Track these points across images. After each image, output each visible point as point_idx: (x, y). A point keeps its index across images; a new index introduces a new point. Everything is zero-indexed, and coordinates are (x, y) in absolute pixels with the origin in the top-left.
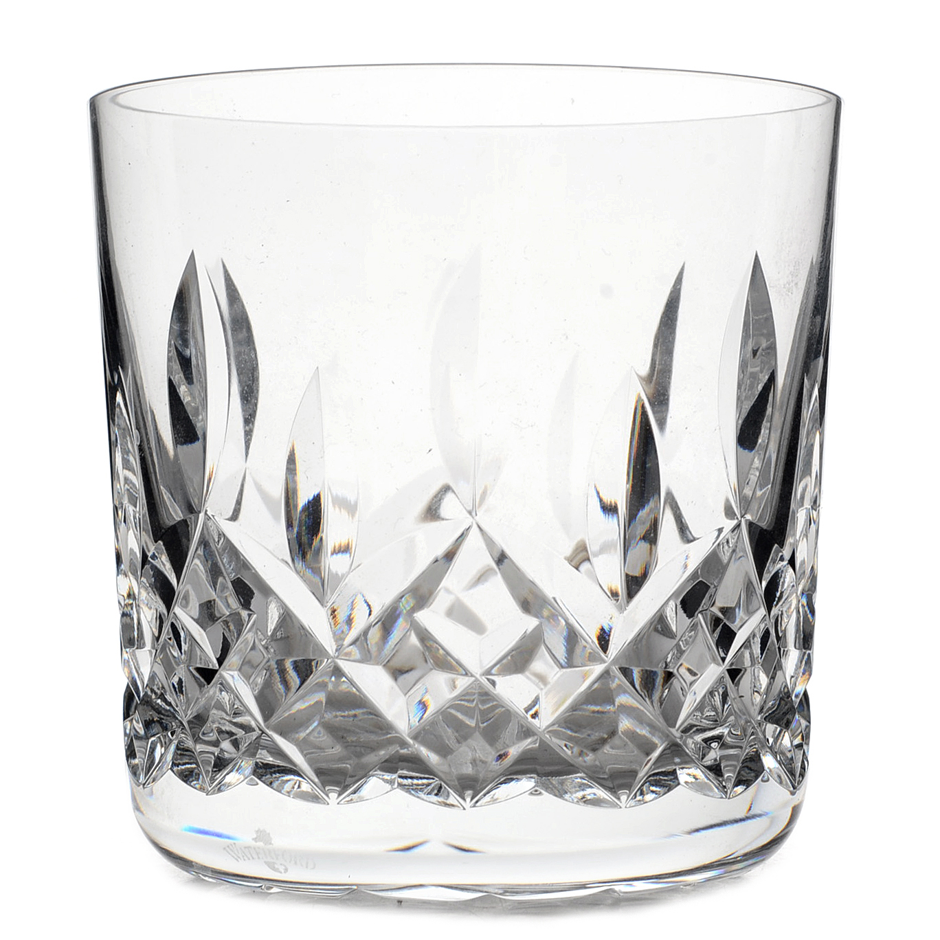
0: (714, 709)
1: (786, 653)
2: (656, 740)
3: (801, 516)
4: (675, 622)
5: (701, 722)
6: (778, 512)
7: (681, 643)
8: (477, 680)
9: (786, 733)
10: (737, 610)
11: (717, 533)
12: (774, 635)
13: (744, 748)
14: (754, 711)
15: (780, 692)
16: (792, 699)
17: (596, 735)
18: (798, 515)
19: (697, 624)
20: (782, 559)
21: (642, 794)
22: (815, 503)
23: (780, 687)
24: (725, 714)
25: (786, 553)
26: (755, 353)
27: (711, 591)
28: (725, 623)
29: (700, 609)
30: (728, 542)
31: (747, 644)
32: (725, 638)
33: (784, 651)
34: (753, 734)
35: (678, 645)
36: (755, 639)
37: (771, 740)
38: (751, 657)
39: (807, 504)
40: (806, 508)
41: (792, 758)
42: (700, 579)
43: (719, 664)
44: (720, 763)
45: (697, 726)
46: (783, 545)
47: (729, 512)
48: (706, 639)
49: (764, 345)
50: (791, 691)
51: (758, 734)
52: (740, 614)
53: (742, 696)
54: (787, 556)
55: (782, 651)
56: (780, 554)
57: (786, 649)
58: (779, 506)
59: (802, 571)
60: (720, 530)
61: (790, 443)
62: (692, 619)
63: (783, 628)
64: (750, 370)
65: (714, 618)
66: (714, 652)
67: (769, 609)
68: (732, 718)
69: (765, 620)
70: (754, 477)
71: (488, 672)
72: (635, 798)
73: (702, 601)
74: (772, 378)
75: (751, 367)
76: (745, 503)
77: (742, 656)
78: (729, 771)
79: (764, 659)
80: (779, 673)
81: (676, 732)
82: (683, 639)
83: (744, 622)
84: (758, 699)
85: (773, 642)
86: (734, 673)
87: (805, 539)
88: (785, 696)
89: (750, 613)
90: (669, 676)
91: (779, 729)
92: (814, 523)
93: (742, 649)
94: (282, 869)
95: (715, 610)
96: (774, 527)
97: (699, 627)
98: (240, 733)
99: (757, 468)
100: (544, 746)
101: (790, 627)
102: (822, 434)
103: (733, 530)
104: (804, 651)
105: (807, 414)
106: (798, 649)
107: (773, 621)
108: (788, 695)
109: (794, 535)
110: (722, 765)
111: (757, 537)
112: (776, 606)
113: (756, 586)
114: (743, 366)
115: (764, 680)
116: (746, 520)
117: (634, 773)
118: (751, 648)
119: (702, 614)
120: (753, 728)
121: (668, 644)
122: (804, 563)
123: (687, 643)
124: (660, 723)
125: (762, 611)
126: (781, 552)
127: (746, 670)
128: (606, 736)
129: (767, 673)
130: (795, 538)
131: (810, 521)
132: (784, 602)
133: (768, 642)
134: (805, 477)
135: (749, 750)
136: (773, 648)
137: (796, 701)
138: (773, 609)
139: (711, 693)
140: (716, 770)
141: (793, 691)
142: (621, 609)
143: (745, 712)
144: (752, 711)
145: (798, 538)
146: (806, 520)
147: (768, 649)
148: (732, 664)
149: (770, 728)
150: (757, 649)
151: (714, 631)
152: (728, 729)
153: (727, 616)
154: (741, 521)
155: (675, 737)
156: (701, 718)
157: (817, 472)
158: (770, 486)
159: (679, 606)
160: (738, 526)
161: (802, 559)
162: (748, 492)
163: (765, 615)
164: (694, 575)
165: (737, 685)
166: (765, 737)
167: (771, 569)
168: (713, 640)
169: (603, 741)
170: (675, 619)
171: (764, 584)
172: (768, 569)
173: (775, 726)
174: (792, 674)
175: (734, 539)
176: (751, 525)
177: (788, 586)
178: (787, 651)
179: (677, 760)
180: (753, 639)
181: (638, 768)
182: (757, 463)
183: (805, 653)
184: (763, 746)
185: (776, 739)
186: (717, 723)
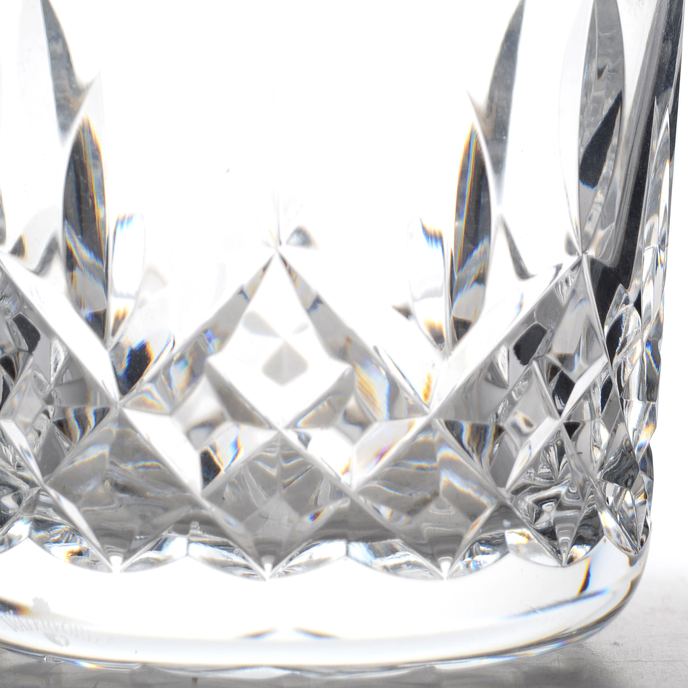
0: (551, 466)
1: (628, 405)
2: (484, 500)
3: (648, 256)
4: (506, 369)
5: (534, 480)
6: (623, 248)
7: (513, 394)
8: (280, 433)
9: (628, 492)
10: (576, 357)
11: (554, 271)
12: (617, 384)
13: (582, 508)
14: (594, 468)
15: (622, 447)
16: (634, 453)
17: (418, 496)
18: (644, 254)
19: (531, 372)
20: (627, 302)
21: (471, 555)
22: (663, 242)
23: (621, 440)
24: (561, 472)
25: (632, 295)
26: (600, 73)
27: (548, 335)
28: (562, 372)
29: (536, 355)
30: (567, 281)
31: (587, 395)
32: (564, 388)
33: (627, 402)
34: (592, 493)
35: (509, 396)
36: (596, 389)
37: (611, 499)
38: (590, 409)
39: (655, 243)
40: (653, 248)
41: (633, 516)
42: (536, 322)
43: (555, 418)
44: (554, 525)
45: (531, 485)
46: (628, 285)
47: (570, 249)
48: (541, 389)
49: (610, 65)
50: (633, 444)
51: (596, 494)
52: (579, 362)
53: (581, 453)
54: (633, 297)
55: (623, 403)
56: (625, 296)
57: (629, 400)
58: (624, 242)
59: (647, 316)
60: (559, 268)
61: (638, 172)
62: (526, 366)
63: (626, 378)
64: (594, 93)
65: (551, 366)
66: (549, 402)
67: (612, 356)
68: (569, 476)
69: (607, 369)
70: (596, 212)
71: (293, 425)
72: (464, 559)
73: (538, 346)
74: (619, 101)
75: (596, 91)
76: (587, 240)
77: (582, 407)
78: (564, 535)
79: (606, 412)
80: (621, 426)
81: (505, 493)
82: (516, 389)
83: (583, 371)
84: (598, 455)
85: (615, 392)
86: (572, 428)
87: (651, 282)
88: (627, 450)
89: (590, 361)
90: (500, 430)
91: (619, 489)
92: (662, 265)
93: (582, 400)
94: (63, 641)
95: (552, 358)
96: (618, 265)
97: (534, 376)
98: (25, 487)
99: (600, 204)
100: (355, 508)
101: (633, 376)
102: (671, 166)
103: (573, 268)
104: (648, 402)
105: (656, 145)
106: (642, 401)
107: (615, 369)
108: (630, 449)
109: (641, 276)
110: (557, 528)
111: (599, 276)
112: (619, 353)
113: (598, 330)
114: (587, 88)
115: (604, 435)
116: (588, 257)
117: (458, 538)
118: (591, 398)
119: (537, 361)
120: (592, 487)
121: (499, 394)
122: (650, 307)
123: (519, 393)
124: (489, 481)
125: (604, 359)
126: (626, 292)
127: (584, 424)
128: (429, 496)
129: (608, 428)
130: (641, 280)
131: (656, 263)
132: (628, 349)
133: (610, 392)
134: (652, 215)
135: (586, 511)
136: (616, 399)
137: (639, 455)
138: (616, 356)
139: (546, 449)
140: (549, 534)
141: (635, 445)
142: (446, 355)
143: (583, 468)
144: (591, 469)
145: (644, 279)
146: (653, 259)
147: (610, 401)
148: (569, 418)
149: (611, 488)
150: (597, 399)
151: (550, 380)
152: (566, 488)
153: (565, 364)
154: (582, 257)
155: (505, 498)
156: (536, 475)
157: (666, 208)
158: (614, 224)
159: (512, 352)
160: (579, 264)
161: (648, 302)
162: (589, 228)
163: (608, 363)
164: (529, 318)
165: (575, 440)
166: (604, 496)
167: (614, 313)
168: (549, 390)
169: (425, 503)
170: (507, 366)
171: (607, 329)
172: (611, 312)
173: (615, 484)
174: (635, 427)
175: (573, 278)
176: (593, 262)
177: (633, 332)
178: (630, 402)
179: (506, 523)
180: (594, 389)
181: (464, 531)
182: (600, 197)
183: (648, 405)
184: (602, 507)
185: (617, 498)
186: (552, 481)
